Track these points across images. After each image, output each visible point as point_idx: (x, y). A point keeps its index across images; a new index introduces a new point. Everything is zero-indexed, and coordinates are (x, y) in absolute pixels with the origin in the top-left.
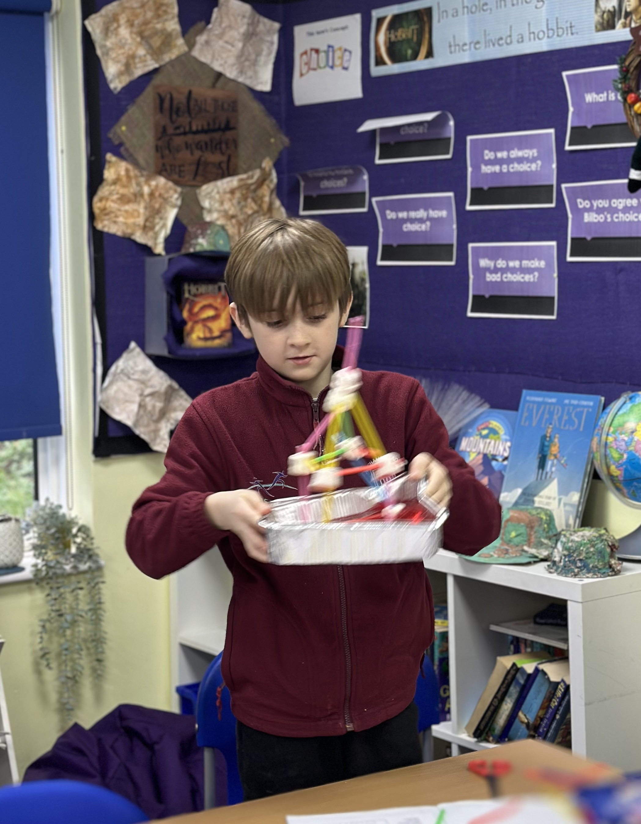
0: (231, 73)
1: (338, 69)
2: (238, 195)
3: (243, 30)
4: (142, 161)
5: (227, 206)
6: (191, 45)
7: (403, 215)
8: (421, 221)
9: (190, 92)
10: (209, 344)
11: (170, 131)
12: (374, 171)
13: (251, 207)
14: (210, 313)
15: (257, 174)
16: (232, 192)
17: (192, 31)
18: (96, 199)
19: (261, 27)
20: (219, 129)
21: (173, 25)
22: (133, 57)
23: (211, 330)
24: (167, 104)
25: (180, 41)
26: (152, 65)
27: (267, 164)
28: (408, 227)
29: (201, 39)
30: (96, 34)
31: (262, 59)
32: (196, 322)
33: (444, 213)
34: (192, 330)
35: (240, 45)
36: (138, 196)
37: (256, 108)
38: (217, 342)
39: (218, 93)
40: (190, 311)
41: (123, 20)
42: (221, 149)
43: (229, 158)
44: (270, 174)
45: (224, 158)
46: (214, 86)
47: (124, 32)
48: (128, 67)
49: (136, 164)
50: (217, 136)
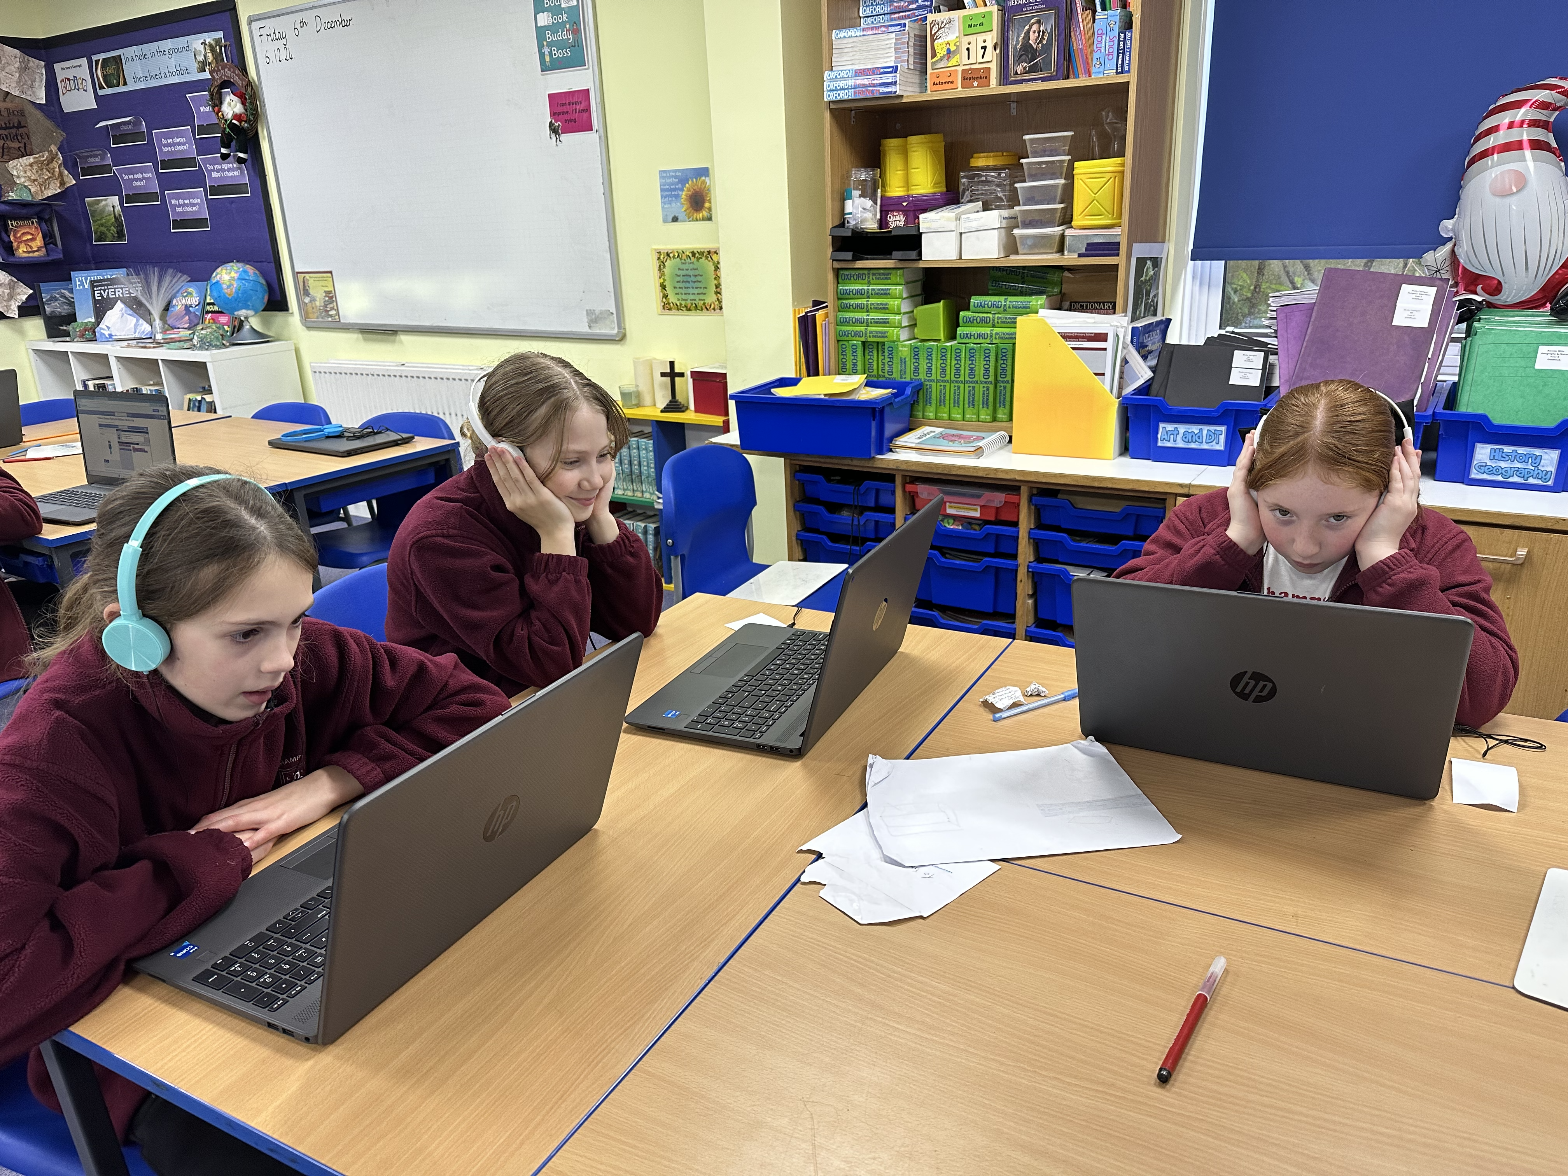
0: (15, 92)
1: (82, 91)
2: (35, 167)
3: (17, 64)
5: (29, 174)
7: (131, 177)
8: (140, 180)
10: (31, 255)
12: (113, 151)
13: (46, 175)
14: (29, 237)
15: (46, 154)
16: (31, 165)
19: (31, 64)
20: (14, 127)
23: (31, 247)
27: (54, 148)
28: (136, 184)
31: (36, 85)
32: (21, 242)
33: (150, 175)
34: (18, 247)
35: (18, 75)
37: (39, 114)
38: (36, 254)
39: (8, 105)
40: (15, 236)
42: (17, 138)
43: (25, 143)
44: (57, 155)
45: (22, 145)
46: (4, 100)
50: (13, 131)
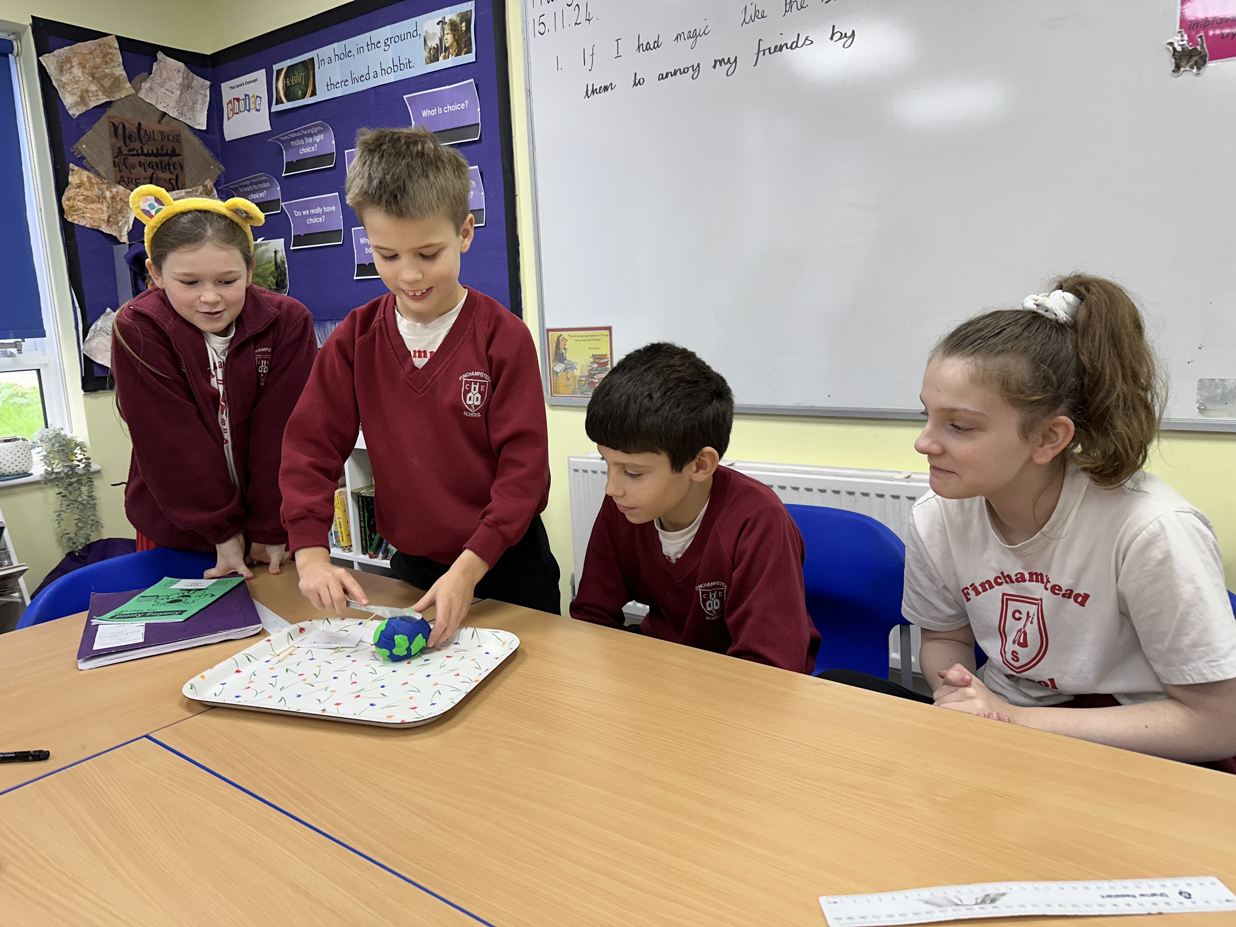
0: (173, 113)
1: (253, 111)
3: (180, 81)
4: (103, 173)
6: (138, 89)
7: (306, 213)
8: (318, 215)
9: (140, 124)
11: (125, 151)
12: (283, 182)
15: (200, 189)
17: (137, 78)
18: (64, 199)
19: (195, 83)
20: (167, 154)
21: (120, 71)
22: (87, 91)
24: (120, 131)
25: (128, 85)
26: (104, 100)
27: (209, 183)
28: (311, 221)
29: (146, 85)
30: (52, 70)
31: (198, 106)
33: (334, 208)
35: (179, 93)
36: (100, 198)
37: (196, 142)
39: (163, 127)
41: (75, 61)
42: (169, 169)
43: (177, 175)
44: (211, 191)
45: (174, 177)
46: (160, 122)
47: (77, 71)
48: (83, 99)
49: (98, 174)
50: (165, 159)
